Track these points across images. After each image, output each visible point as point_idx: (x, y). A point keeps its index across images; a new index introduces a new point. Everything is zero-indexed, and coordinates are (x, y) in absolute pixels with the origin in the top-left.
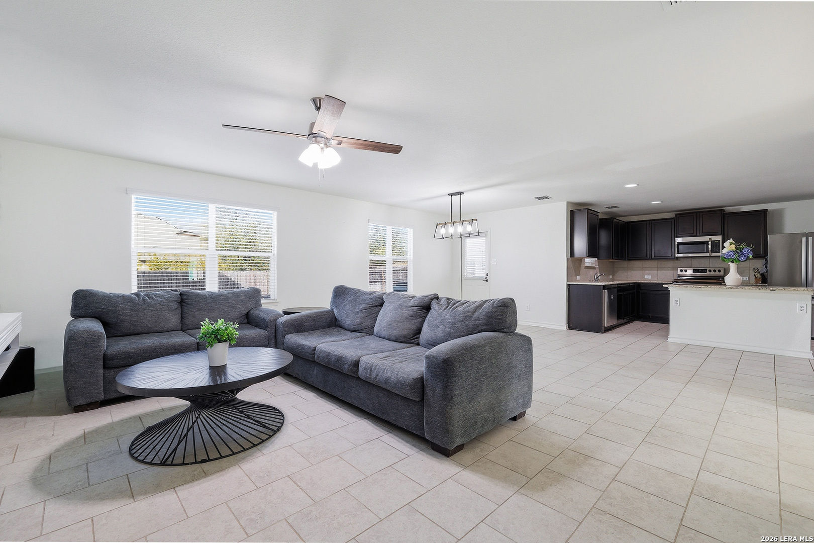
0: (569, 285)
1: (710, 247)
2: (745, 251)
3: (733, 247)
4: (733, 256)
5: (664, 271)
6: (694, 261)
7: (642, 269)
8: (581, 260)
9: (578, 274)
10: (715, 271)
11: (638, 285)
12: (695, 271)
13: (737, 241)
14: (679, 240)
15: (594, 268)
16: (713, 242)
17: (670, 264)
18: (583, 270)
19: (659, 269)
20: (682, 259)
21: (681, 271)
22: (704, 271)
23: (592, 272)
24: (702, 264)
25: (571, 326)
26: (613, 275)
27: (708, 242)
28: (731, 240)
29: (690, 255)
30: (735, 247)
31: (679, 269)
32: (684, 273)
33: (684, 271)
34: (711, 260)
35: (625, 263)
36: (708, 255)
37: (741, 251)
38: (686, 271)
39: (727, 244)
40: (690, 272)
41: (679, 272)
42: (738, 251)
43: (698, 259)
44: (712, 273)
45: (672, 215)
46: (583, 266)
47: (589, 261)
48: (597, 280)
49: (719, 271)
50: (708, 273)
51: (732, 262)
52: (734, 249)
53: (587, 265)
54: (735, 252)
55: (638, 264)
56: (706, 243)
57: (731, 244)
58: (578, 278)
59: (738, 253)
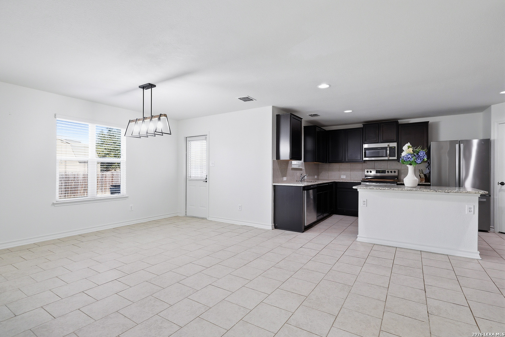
0: (274, 186)
1: (388, 152)
2: (421, 154)
3: (411, 149)
4: (411, 159)
5: (355, 172)
6: (377, 164)
7: (339, 170)
8: (286, 162)
9: (284, 175)
10: (391, 172)
11: (335, 184)
12: (377, 172)
13: (414, 145)
14: (366, 146)
15: (301, 169)
16: (391, 148)
17: (359, 166)
18: (289, 172)
19: (351, 170)
20: (368, 162)
21: (368, 172)
22: (384, 172)
23: (298, 173)
24: (382, 167)
25: (276, 225)
26: (318, 175)
27: (387, 148)
28: (409, 144)
29: (373, 159)
30: (413, 150)
31: (366, 170)
32: (369, 174)
33: (369, 172)
34: (389, 162)
35: (326, 166)
36: (386, 158)
37: (418, 154)
38: (371, 172)
39: (405, 148)
40: (373, 173)
41: (366, 173)
42: (415, 154)
43: (379, 162)
44: (390, 174)
45: (360, 126)
46: (290, 168)
47: (295, 163)
48: (302, 180)
49: (395, 172)
50: (387, 174)
51: (411, 164)
52: (412, 152)
53: (294, 167)
54: (413, 155)
55: (336, 166)
56: (386, 148)
57: (409, 147)
58: (285, 179)
59: (415, 156)
